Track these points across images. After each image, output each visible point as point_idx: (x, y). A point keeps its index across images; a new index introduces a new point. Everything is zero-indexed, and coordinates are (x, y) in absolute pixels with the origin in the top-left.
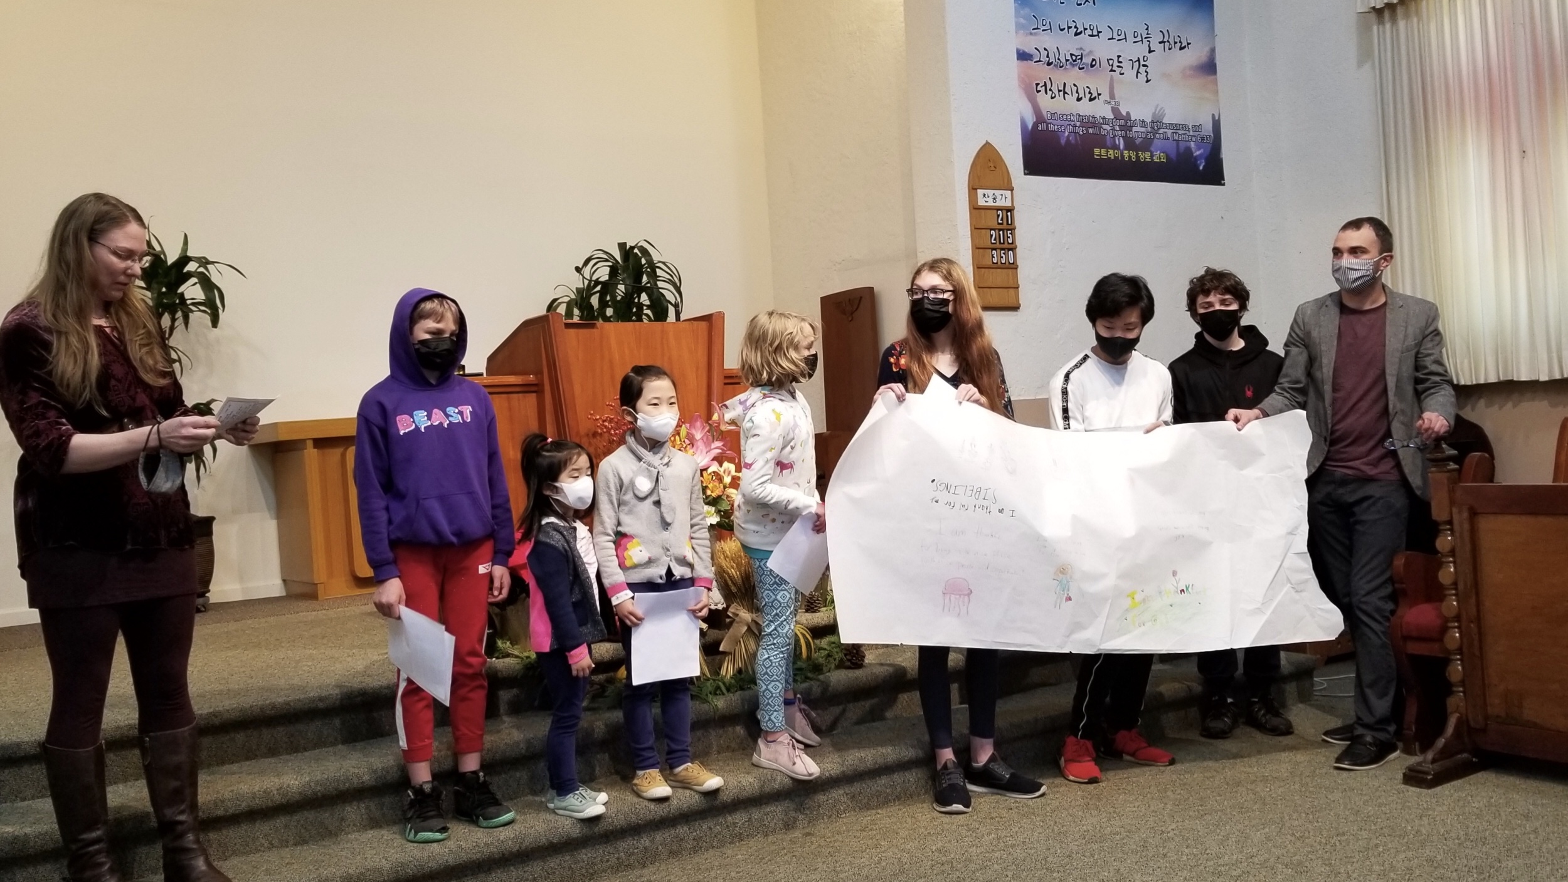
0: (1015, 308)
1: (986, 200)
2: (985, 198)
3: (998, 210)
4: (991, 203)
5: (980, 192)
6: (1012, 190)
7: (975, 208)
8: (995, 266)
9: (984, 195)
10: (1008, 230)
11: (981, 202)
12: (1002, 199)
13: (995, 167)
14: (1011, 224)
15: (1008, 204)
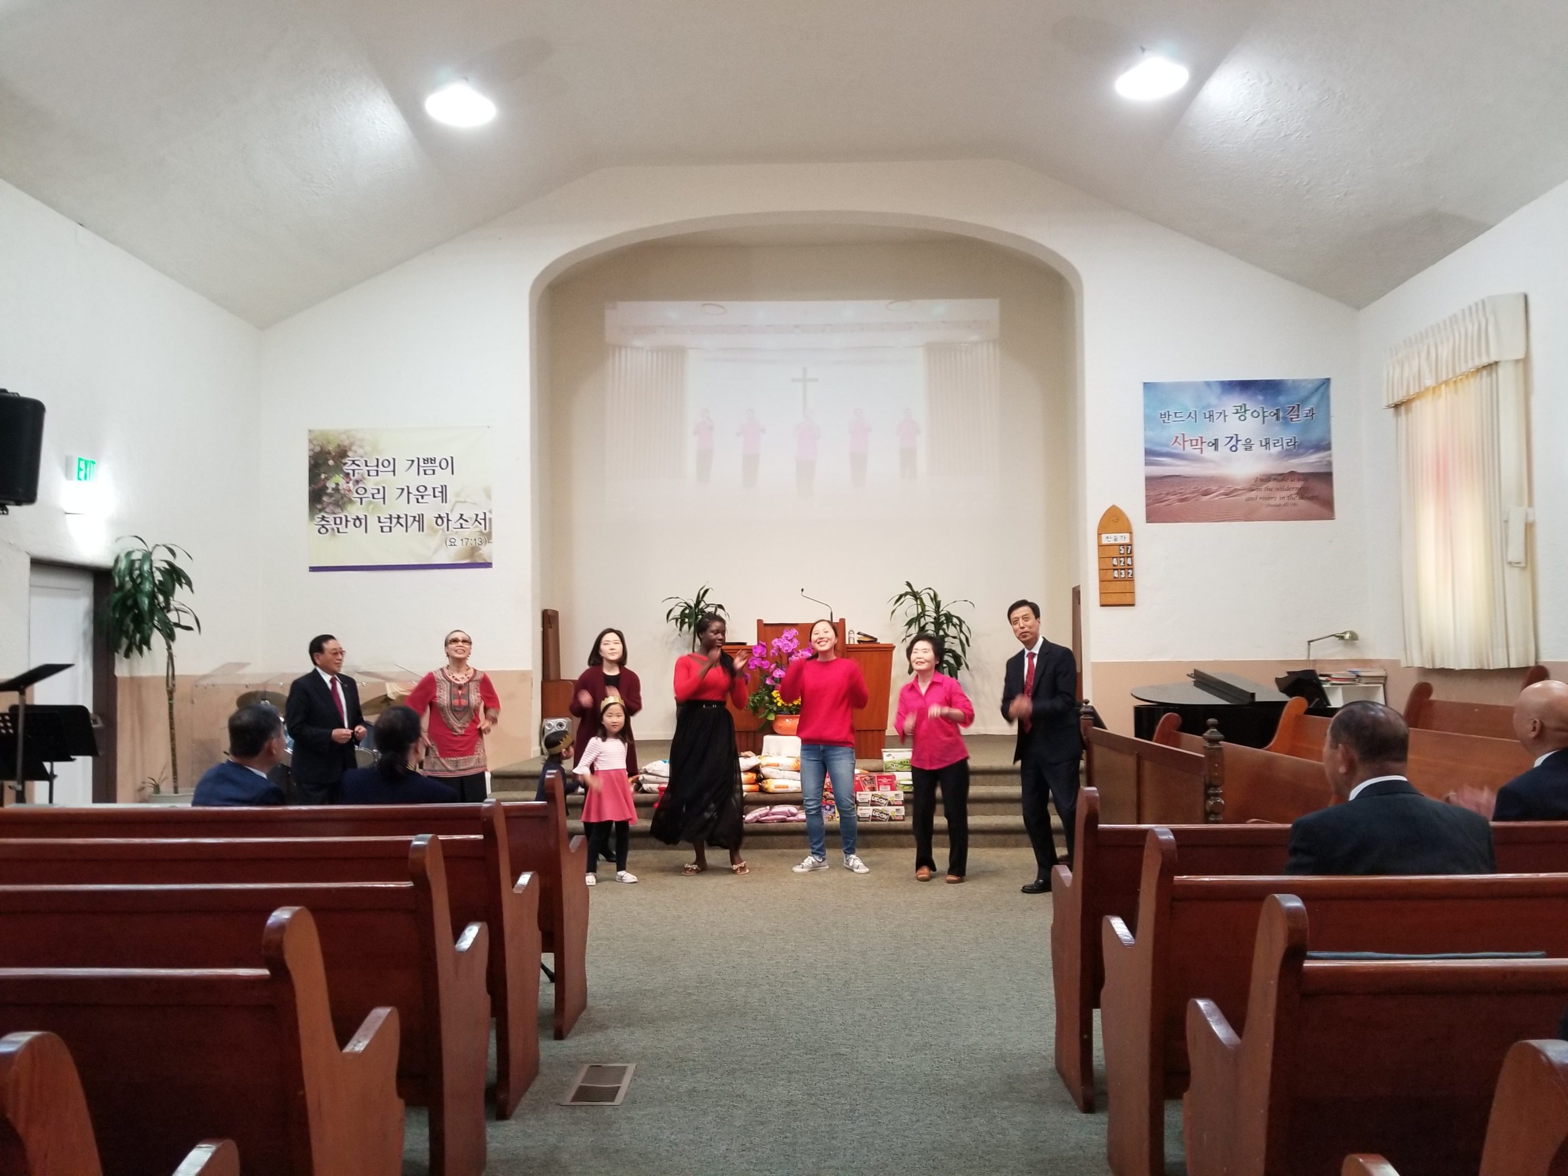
0: (1133, 605)
1: (1109, 540)
2: (1108, 539)
3: (1120, 545)
4: (1112, 542)
5: (1104, 536)
6: (1131, 533)
7: (1100, 546)
8: (1116, 579)
9: (1107, 537)
10: (1128, 557)
11: (1105, 541)
12: (1123, 538)
13: (1117, 519)
14: (1131, 553)
15: (1127, 541)
